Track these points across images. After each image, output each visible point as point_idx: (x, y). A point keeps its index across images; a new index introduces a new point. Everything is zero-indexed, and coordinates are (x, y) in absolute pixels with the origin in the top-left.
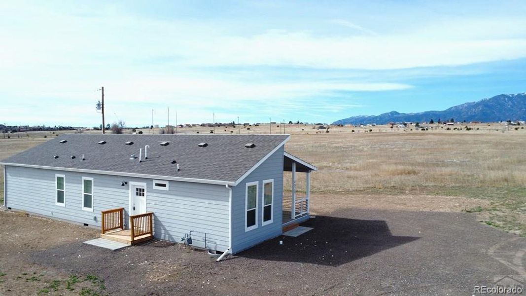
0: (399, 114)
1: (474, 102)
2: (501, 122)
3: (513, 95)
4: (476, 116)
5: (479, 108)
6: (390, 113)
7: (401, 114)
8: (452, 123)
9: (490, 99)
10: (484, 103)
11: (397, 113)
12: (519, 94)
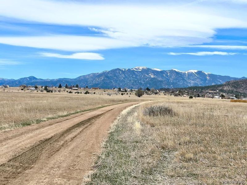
0: (36, 79)
1: (98, 73)
2: (114, 89)
3: (125, 69)
4: (99, 84)
5: (101, 78)
6: (29, 78)
7: (38, 79)
8: (77, 88)
9: (109, 72)
10: (105, 74)
11: (34, 78)
12: (129, 69)
